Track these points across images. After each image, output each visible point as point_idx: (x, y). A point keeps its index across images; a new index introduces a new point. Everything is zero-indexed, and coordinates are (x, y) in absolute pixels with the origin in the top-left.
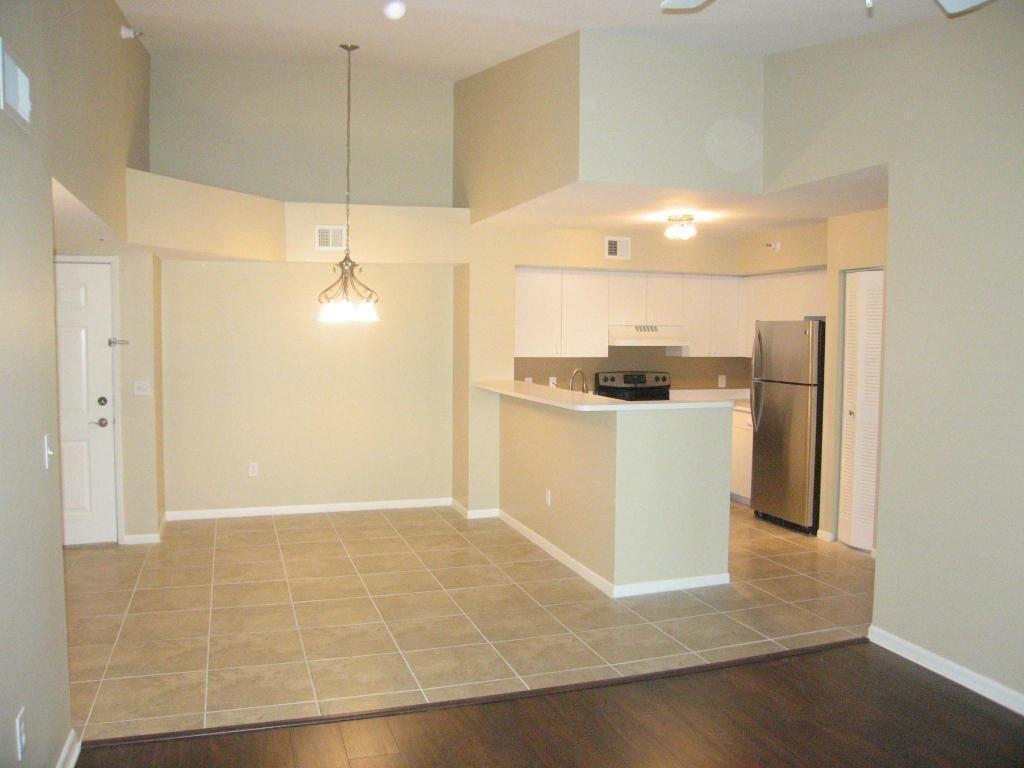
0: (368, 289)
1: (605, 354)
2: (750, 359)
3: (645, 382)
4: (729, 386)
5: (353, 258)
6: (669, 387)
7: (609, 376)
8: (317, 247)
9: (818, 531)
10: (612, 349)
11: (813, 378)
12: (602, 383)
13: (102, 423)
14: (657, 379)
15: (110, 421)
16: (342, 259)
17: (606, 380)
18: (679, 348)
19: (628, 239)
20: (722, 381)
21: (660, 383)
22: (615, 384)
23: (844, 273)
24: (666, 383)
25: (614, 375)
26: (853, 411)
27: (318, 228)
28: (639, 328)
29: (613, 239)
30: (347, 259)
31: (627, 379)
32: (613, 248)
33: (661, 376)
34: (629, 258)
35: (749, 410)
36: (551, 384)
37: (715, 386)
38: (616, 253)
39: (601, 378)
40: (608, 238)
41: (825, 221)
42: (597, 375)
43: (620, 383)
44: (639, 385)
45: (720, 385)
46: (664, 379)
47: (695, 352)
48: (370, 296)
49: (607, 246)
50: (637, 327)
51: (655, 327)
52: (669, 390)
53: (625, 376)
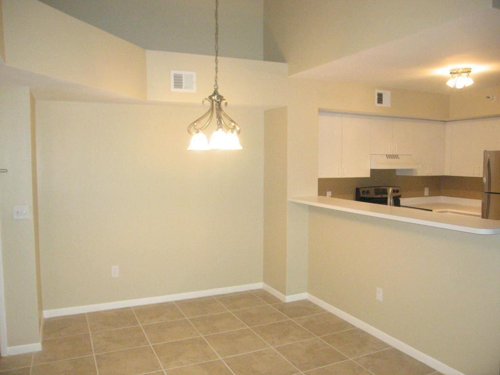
0: (232, 121)
1: (368, 175)
3: (387, 194)
4: (430, 195)
5: (220, 92)
6: (400, 196)
7: (366, 190)
8: (173, 90)
10: (372, 171)
12: (362, 195)
16: (211, 93)
17: (364, 193)
18: (411, 170)
19: (389, 92)
20: (426, 191)
21: (396, 194)
22: (369, 195)
24: (399, 194)
25: (369, 189)
27: (173, 72)
28: (388, 156)
29: (381, 92)
30: (215, 93)
31: (377, 192)
32: (380, 99)
33: (396, 189)
34: (388, 106)
36: (328, 196)
37: (422, 195)
38: (382, 103)
39: (361, 191)
40: (377, 91)
42: (358, 189)
43: (372, 194)
44: (383, 196)
45: (425, 195)
47: (421, 173)
48: (234, 128)
49: (377, 97)
50: (386, 155)
51: (397, 155)
52: (400, 199)
53: (375, 189)
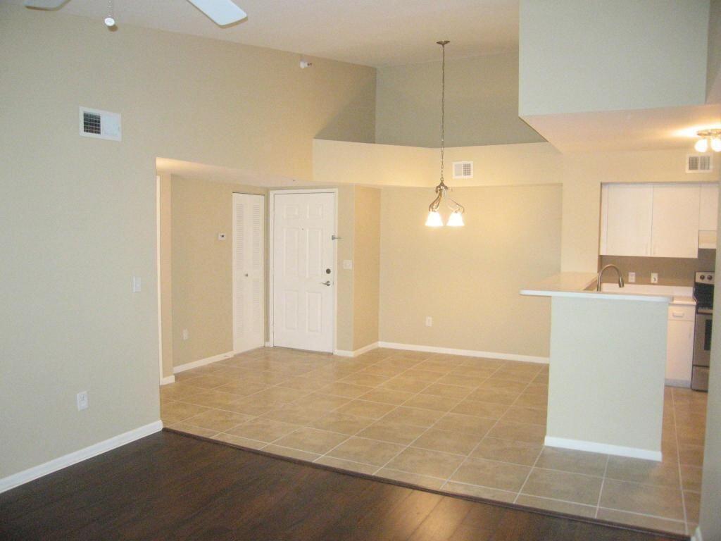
1: (695, 255)
7: (706, 274)
8: (454, 177)
10: (701, 251)
13: (328, 284)
15: (331, 283)
17: (702, 277)
22: (711, 282)
25: (710, 274)
27: (461, 163)
30: (442, 184)
39: (698, 276)
49: (688, 162)
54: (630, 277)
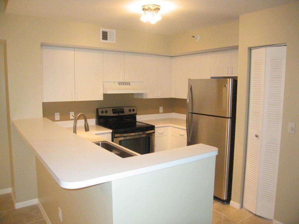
1: (101, 98)
2: (186, 100)
3: (124, 113)
6: (136, 114)
7: (104, 110)
9: (231, 202)
10: (105, 95)
11: (229, 114)
12: (100, 114)
14: (130, 110)
17: (102, 112)
18: (142, 94)
19: (114, 31)
20: (161, 109)
21: (132, 113)
22: (108, 115)
23: (250, 49)
24: (135, 112)
25: (107, 109)
26: (258, 134)
28: (120, 83)
29: (105, 30)
31: (114, 111)
32: (105, 36)
33: (132, 109)
34: (114, 42)
35: (185, 128)
36: (71, 116)
37: (158, 113)
38: (107, 39)
39: (100, 111)
40: (102, 29)
41: (237, 18)
42: (97, 110)
43: (110, 114)
44: (121, 114)
45: (160, 112)
46: (134, 110)
47: (150, 96)
49: (101, 34)
50: (119, 83)
51: (129, 83)
52: (136, 116)
53: (113, 109)
54: (56, 117)
